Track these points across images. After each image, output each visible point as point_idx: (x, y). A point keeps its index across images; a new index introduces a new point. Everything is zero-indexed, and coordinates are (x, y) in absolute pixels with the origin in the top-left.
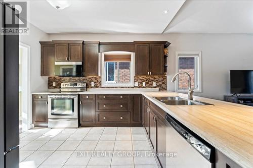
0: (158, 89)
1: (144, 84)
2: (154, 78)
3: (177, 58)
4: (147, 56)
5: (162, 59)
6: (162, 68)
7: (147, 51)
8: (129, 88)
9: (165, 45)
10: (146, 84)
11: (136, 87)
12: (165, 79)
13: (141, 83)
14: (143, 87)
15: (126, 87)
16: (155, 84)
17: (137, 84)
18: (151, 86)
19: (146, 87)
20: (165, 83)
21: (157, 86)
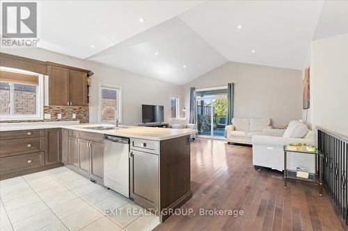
0: (78, 121)
1: (60, 116)
2: (75, 109)
3: (100, 90)
4: (66, 83)
5: (84, 89)
6: (85, 99)
7: (66, 77)
8: (34, 121)
9: (89, 74)
10: (63, 116)
11: (48, 120)
12: (88, 110)
13: (56, 114)
14: (59, 120)
15: (29, 121)
16: (74, 116)
17: (48, 116)
18: (70, 119)
19: (62, 120)
20: (87, 115)
21: (78, 118)
